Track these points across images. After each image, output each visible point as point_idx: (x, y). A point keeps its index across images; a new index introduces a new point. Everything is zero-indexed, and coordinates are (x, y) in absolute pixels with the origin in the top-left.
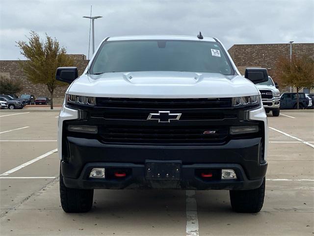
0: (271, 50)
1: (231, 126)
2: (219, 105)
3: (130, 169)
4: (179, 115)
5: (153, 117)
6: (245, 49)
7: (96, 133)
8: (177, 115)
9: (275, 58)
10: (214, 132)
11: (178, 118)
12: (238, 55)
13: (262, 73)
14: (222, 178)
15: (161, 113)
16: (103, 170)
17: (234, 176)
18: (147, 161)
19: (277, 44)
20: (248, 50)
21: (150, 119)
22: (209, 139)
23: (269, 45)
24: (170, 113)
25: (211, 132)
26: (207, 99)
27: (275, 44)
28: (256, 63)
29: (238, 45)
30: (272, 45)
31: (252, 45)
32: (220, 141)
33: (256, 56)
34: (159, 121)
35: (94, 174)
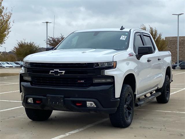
1: (93, 78)
2: (84, 67)
4: (64, 72)
5: (52, 72)
7: (31, 80)
10: (83, 81)
13: (148, 48)
14: (87, 106)
15: (55, 71)
16: (32, 99)
17: (94, 106)
18: (48, 95)
22: (81, 85)
24: (59, 71)
25: (82, 81)
26: (80, 63)
34: (54, 75)
35: (29, 101)
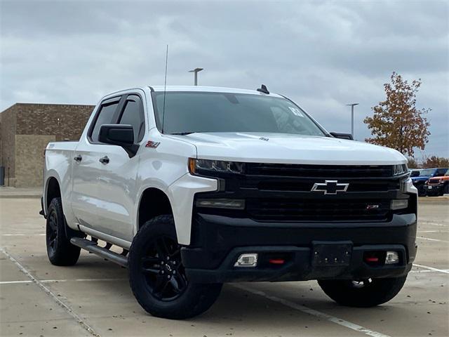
0: (68, 113)
3: (293, 253)
5: (319, 187)
6: (32, 112)
7: (243, 208)
8: (345, 186)
9: (74, 126)
10: (377, 206)
11: (345, 190)
12: (20, 119)
14: (386, 262)
15: (328, 183)
16: (255, 256)
17: (396, 260)
18: (315, 242)
19: (77, 106)
20: (38, 112)
21: (315, 190)
23: (67, 106)
24: (338, 183)
25: (374, 206)
27: (75, 106)
28: (48, 131)
29: (21, 104)
30: (70, 106)
31: (42, 105)
32: (383, 218)
33: (49, 120)
34: (325, 193)
35: (240, 261)
